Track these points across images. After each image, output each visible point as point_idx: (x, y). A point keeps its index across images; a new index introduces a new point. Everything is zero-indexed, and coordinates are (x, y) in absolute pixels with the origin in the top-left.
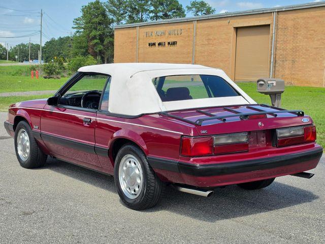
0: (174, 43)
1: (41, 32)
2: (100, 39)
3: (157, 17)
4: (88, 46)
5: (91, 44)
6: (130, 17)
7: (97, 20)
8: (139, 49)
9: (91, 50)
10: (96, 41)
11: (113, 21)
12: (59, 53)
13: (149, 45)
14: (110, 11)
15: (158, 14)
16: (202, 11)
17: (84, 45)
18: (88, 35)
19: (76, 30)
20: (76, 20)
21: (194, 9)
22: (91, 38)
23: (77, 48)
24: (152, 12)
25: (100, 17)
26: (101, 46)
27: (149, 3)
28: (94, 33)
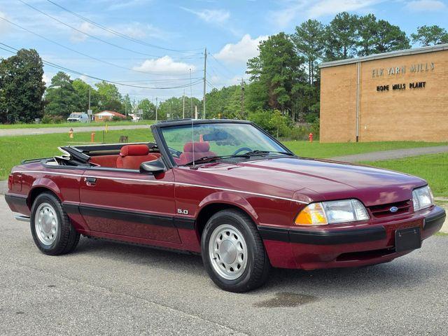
0: (421, 85)
1: (205, 79)
2: (285, 86)
3: (367, 52)
4: (268, 97)
5: (273, 94)
6: (328, 52)
7: (281, 60)
8: (361, 96)
9: (273, 102)
10: (279, 89)
11: (303, 60)
12: (223, 109)
13: (378, 89)
14: (299, 46)
15: (370, 48)
16: (435, 40)
17: (263, 95)
18: (269, 82)
19: (250, 75)
20: (251, 61)
21: (423, 38)
22: (272, 84)
23: (254, 100)
24: (361, 44)
25: (286, 56)
26: (287, 96)
27: (357, 32)
28: (277, 78)
